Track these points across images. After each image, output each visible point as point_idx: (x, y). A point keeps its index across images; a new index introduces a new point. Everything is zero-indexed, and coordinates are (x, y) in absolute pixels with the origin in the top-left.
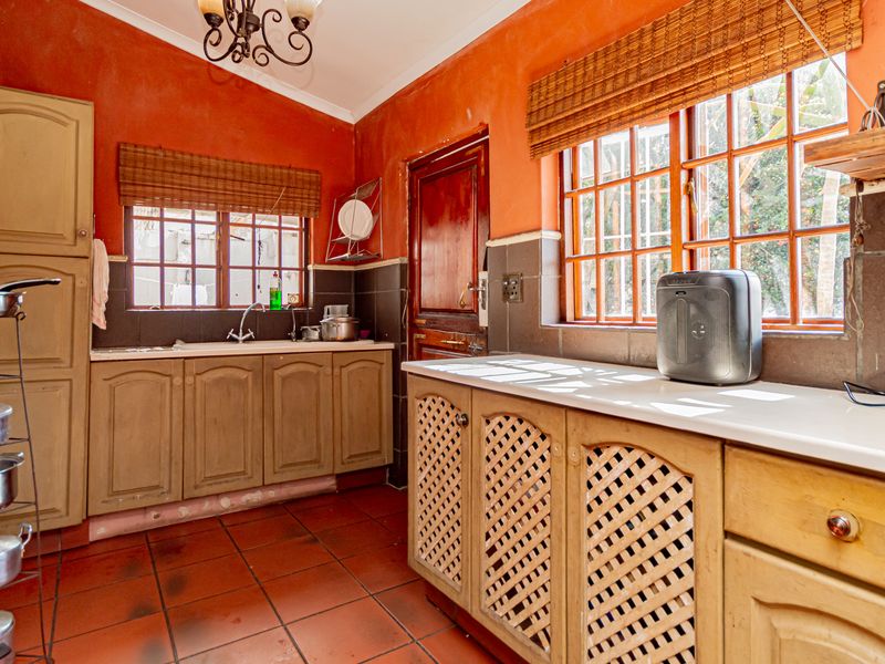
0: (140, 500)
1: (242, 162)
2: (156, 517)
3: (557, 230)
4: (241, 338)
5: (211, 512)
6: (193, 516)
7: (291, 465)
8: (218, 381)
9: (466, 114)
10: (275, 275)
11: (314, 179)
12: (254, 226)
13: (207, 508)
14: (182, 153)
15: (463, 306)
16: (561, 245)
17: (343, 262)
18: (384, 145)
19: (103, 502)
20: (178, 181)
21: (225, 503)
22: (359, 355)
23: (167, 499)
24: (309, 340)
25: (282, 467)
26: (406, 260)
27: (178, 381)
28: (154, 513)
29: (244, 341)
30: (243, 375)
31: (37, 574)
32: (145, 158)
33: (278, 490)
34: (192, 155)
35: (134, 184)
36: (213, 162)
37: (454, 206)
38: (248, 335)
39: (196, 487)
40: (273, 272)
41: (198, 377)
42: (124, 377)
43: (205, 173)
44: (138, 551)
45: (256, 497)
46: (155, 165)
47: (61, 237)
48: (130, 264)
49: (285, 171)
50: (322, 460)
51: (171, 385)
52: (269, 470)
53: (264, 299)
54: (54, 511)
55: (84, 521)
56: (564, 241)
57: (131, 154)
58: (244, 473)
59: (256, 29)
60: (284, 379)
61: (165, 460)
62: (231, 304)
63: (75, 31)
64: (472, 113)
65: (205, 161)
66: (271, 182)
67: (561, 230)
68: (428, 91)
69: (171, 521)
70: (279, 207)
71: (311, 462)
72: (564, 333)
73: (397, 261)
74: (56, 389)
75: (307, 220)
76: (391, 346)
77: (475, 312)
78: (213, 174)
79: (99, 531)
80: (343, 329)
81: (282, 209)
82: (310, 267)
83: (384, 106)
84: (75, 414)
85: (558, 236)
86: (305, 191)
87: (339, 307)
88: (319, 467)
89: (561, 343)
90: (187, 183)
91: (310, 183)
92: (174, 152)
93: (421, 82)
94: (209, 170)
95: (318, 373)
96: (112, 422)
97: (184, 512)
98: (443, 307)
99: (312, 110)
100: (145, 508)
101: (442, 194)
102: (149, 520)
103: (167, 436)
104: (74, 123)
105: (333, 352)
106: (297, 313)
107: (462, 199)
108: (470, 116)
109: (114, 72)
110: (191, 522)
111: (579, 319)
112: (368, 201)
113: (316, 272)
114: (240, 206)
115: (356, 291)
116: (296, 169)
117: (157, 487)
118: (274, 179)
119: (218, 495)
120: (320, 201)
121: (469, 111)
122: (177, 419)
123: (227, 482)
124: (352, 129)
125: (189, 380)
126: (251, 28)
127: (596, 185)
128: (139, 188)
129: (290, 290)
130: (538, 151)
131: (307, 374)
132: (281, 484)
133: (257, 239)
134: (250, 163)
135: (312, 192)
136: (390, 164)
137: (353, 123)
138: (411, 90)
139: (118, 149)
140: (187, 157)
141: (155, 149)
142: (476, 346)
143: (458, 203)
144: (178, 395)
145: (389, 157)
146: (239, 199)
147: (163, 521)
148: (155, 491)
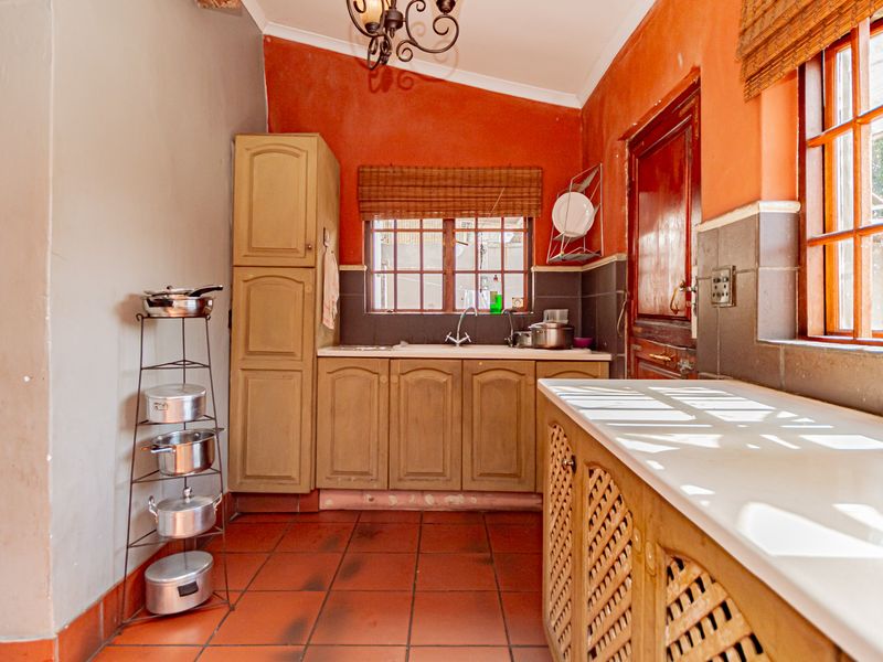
0: (354, 483)
1: (462, 168)
2: (371, 500)
3: (793, 199)
4: (458, 341)
5: (417, 506)
6: (401, 506)
7: (489, 475)
8: (419, 382)
9: (677, 62)
10: (496, 279)
11: (535, 175)
12: (477, 230)
13: (412, 502)
14: (409, 167)
15: (676, 311)
16: (799, 221)
17: (564, 263)
18: (604, 125)
19: (328, 478)
20: (404, 194)
21: (429, 500)
22: (567, 366)
23: (375, 487)
24: (523, 347)
25: (481, 475)
26: (624, 257)
27: (384, 379)
28: (369, 496)
29: (462, 344)
30: (443, 378)
31: (222, 531)
32: (378, 176)
33: (480, 499)
34: (416, 168)
35: (370, 201)
36: (435, 172)
37: (668, 184)
38: (464, 339)
39: (400, 480)
40: (493, 275)
41: (402, 377)
42: (341, 372)
43: (427, 183)
44: (344, 528)
45: (458, 501)
46: (386, 182)
47: (295, 250)
48: (370, 272)
49: (504, 171)
50: (523, 475)
51: (379, 383)
52: (467, 475)
53: (485, 303)
54: (289, 478)
55: (312, 491)
56: (804, 215)
57: (367, 175)
58: (442, 474)
59: (399, 26)
60: (483, 386)
61: (373, 450)
62: (457, 308)
63: (328, 78)
64: (683, 58)
65: (428, 172)
66: (490, 184)
67: (802, 198)
68: (641, 47)
69: (383, 506)
70: (499, 209)
71: (510, 475)
72: (786, 353)
73: (614, 258)
74: (291, 378)
75: (530, 219)
76: (607, 357)
77: (687, 319)
78: (435, 183)
79: (327, 502)
80: (552, 336)
81: (504, 210)
82: (533, 269)
83: (604, 79)
84: (304, 400)
85: (794, 207)
86: (525, 190)
87: (558, 312)
88: (519, 483)
89: (782, 369)
90: (413, 194)
91: (530, 180)
92: (401, 167)
93: (634, 38)
94: (431, 180)
95: (520, 382)
96: (333, 410)
97: (393, 501)
98: (657, 312)
99: (534, 102)
100: (362, 490)
101: (657, 171)
102: (365, 501)
103: (375, 428)
104: (305, 154)
105: (537, 360)
106: (518, 317)
107: (676, 174)
108: (681, 62)
109: (357, 105)
110: (397, 511)
111: (832, 334)
112: (587, 193)
113: (537, 273)
114: (461, 212)
115: (583, 293)
116: (516, 168)
117: (366, 473)
118: (493, 181)
119: (423, 492)
120: (542, 198)
121: (680, 58)
122: (383, 414)
123: (427, 480)
124: (579, 115)
125: (394, 379)
126: (393, 25)
127: (856, 117)
128: (374, 204)
129: (515, 295)
130: (754, 84)
131: (506, 382)
132: (483, 493)
133: (479, 243)
134: (470, 168)
135: (533, 190)
136: (609, 146)
137: (580, 108)
138: (626, 52)
139: (358, 172)
140: (413, 170)
141: (386, 167)
142: (685, 365)
143: (672, 180)
144: (384, 392)
145: (608, 138)
146: (459, 204)
147: (376, 505)
148: (366, 477)
